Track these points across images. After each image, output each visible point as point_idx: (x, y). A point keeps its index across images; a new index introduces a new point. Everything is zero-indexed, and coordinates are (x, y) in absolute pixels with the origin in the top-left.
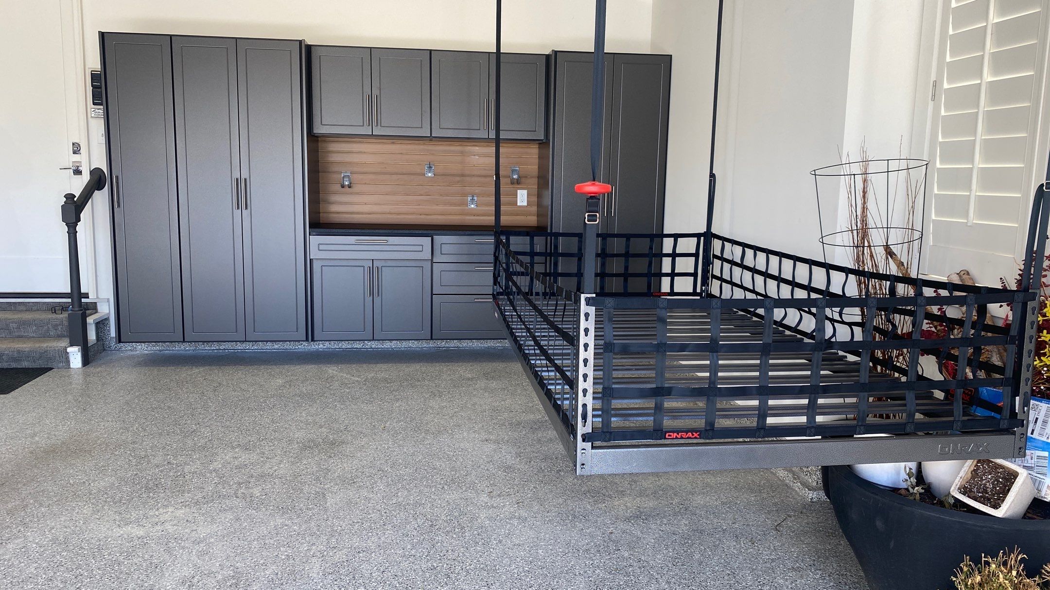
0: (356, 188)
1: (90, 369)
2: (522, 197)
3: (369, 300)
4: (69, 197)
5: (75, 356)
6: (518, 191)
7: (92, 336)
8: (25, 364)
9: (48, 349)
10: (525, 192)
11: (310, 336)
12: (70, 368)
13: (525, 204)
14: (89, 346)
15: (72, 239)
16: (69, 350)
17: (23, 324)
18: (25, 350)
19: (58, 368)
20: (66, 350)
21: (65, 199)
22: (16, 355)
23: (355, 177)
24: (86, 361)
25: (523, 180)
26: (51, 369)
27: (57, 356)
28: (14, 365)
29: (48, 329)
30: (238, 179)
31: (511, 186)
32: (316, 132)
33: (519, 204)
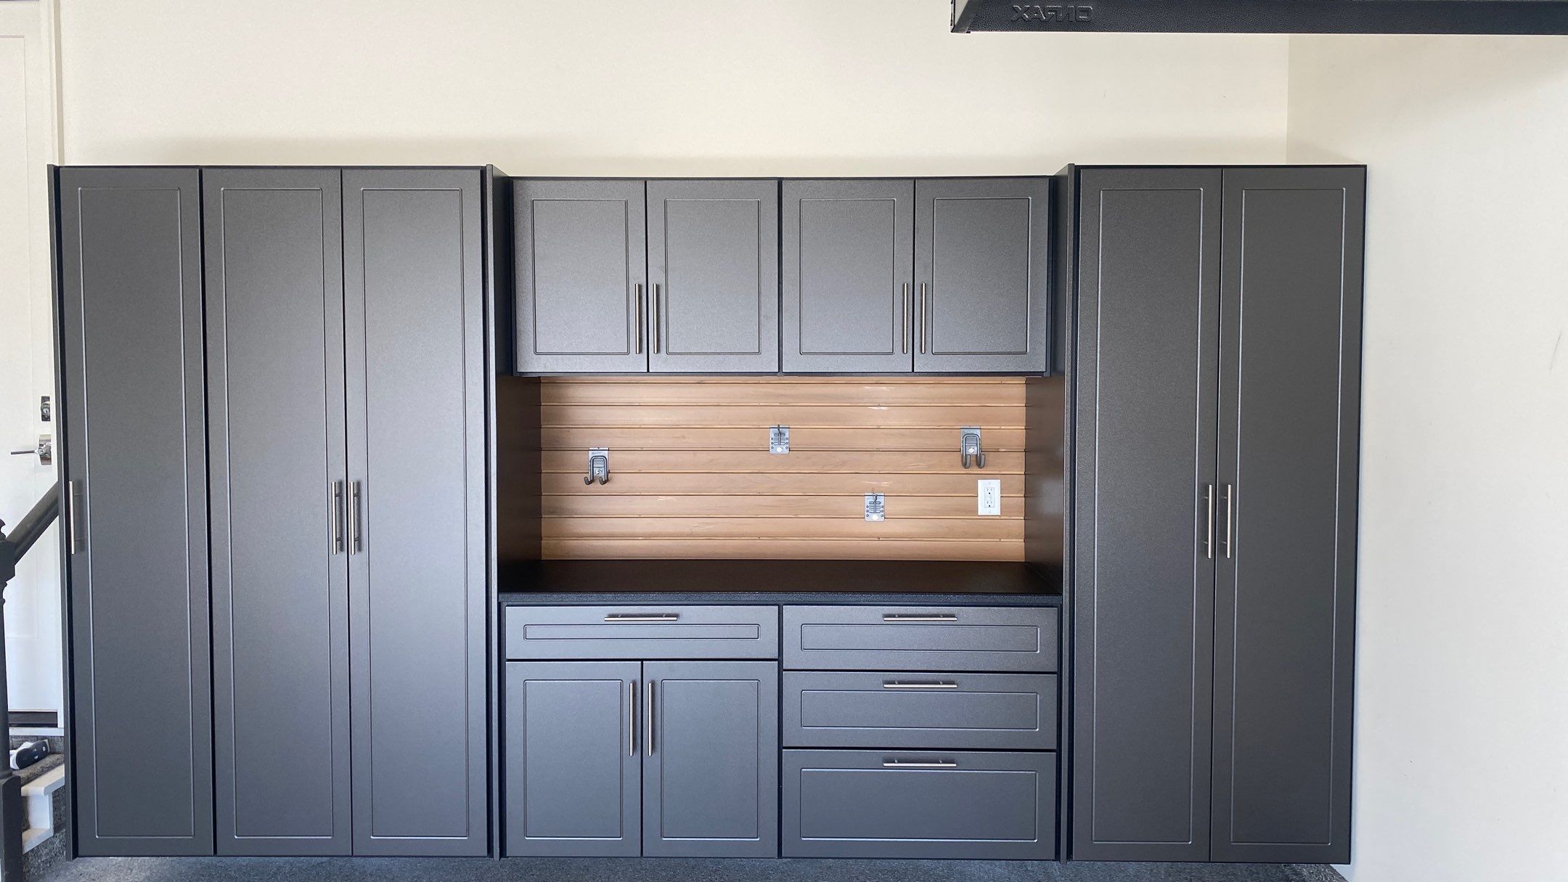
0: (619, 482)
2: (989, 497)
3: (631, 757)
6: (981, 483)
7: (41, 824)
10: (995, 484)
11: (497, 846)
13: (996, 511)
14: (27, 849)
23: (615, 458)
25: (991, 457)
30: (341, 483)
31: (964, 471)
32: (521, 369)
33: (982, 511)
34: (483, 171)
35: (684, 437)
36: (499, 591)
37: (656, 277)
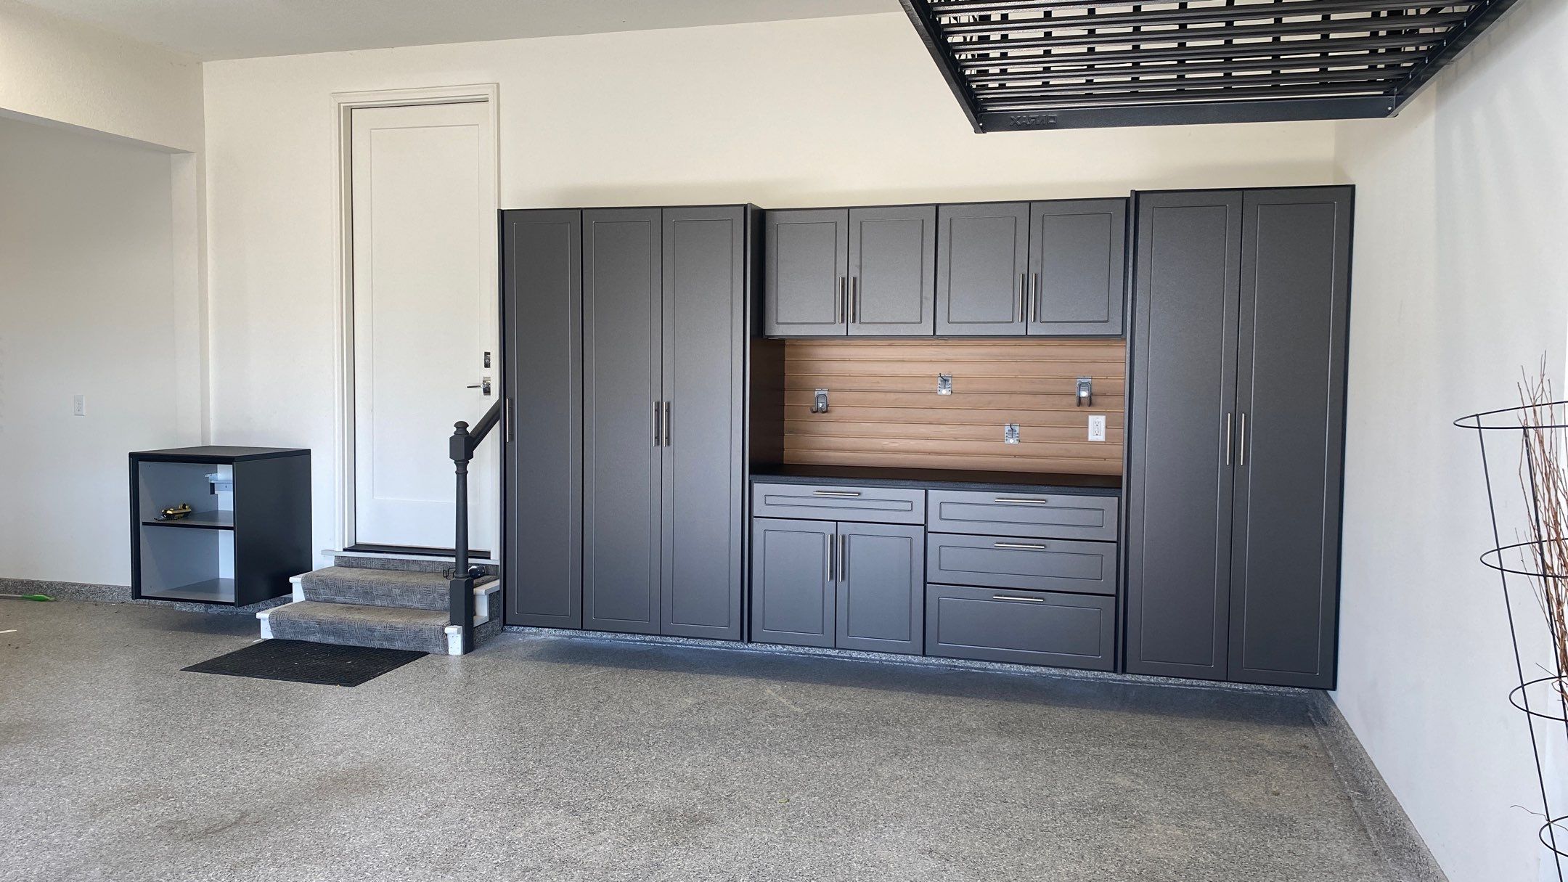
0: (837, 412)
1: (471, 658)
2: (1097, 428)
3: (830, 585)
4: (462, 426)
5: (455, 638)
6: (1090, 417)
7: (483, 611)
8: (398, 645)
9: (424, 627)
10: (1102, 419)
11: (746, 634)
12: (447, 654)
13: (1102, 438)
14: (475, 625)
15: (461, 482)
16: (448, 630)
17: (408, 590)
18: (399, 626)
19: (435, 654)
20: (443, 630)
21: (455, 429)
22: (388, 632)
23: (834, 396)
24: (469, 646)
25: (1098, 400)
26: (426, 654)
27: (433, 637)
28: (386, 645)
29: (434, 599)
30: (658, 403)
31: (1078, 409)
32: (768, 334)
33: (1091, 438)
34: (745, 207)
35: (878, 383)
36: (750, 473)
37: (854, 272)
